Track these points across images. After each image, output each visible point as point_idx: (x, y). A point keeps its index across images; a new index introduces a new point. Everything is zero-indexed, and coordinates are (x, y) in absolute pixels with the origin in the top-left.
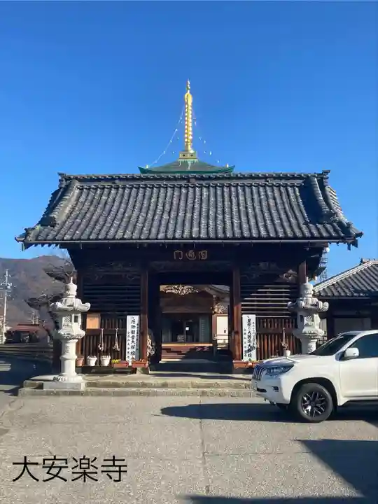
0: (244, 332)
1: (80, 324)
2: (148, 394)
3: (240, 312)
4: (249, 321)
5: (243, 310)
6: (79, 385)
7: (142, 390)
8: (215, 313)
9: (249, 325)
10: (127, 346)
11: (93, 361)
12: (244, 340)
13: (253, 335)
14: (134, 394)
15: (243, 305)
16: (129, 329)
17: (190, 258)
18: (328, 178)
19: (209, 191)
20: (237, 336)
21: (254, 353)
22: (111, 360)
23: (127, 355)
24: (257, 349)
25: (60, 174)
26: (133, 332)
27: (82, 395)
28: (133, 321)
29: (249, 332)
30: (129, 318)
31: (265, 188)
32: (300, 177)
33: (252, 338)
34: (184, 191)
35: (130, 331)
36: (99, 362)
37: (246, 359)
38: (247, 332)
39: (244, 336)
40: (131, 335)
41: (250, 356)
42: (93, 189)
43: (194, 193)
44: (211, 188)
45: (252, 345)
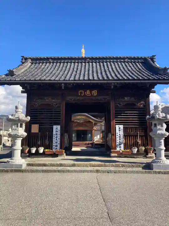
0: (117, 134)
1: (24, 128)
2: (63, 171)
3: (115, 124)
4: (120, 128)
5: (116, 123)
6: (21, 165)
7: (60, 168)
8: (94, 129)
9: (120, 130)
10: (53, 142)
11: (34, 150)
12: (117, 139)
13: (122, 136)
14: (55, 171)
15: (116, 120)
16: (54, 133)
17: (88, 94)
18: (155, 58)
19: (96, 64)
20: (113, 137)
21: (122, 146)
22: (44, 150)
23: (53, 147)
24: (124, 143)
25: (22, 57)
26: (56, 134)
27: (22, 172)
28: (57, 128)
29: (120, 135)
30: (55, 127)
31: (125, 63)
32: (141, 58)
33: (121, 137)
34: (83, 64)
35: (55, 134)
36: (37, 151)
37: (118, 149)
38: (118, 134)
39: (117, 137)
40: (55, 136)
41: (120, 147)
42: (38, 63)
43: (89, 65)
44: (97, 63)
45: (121, 141)
